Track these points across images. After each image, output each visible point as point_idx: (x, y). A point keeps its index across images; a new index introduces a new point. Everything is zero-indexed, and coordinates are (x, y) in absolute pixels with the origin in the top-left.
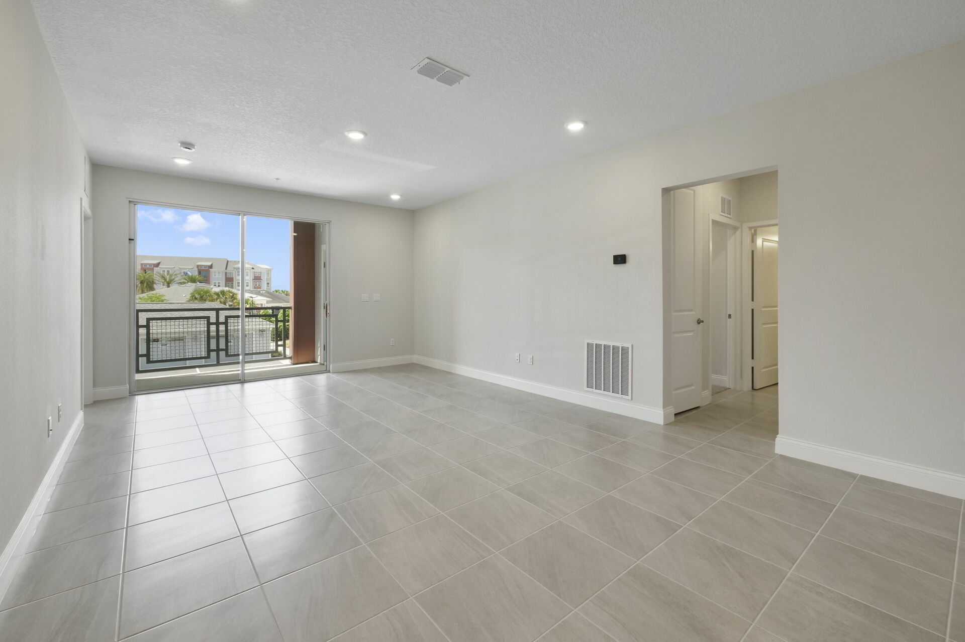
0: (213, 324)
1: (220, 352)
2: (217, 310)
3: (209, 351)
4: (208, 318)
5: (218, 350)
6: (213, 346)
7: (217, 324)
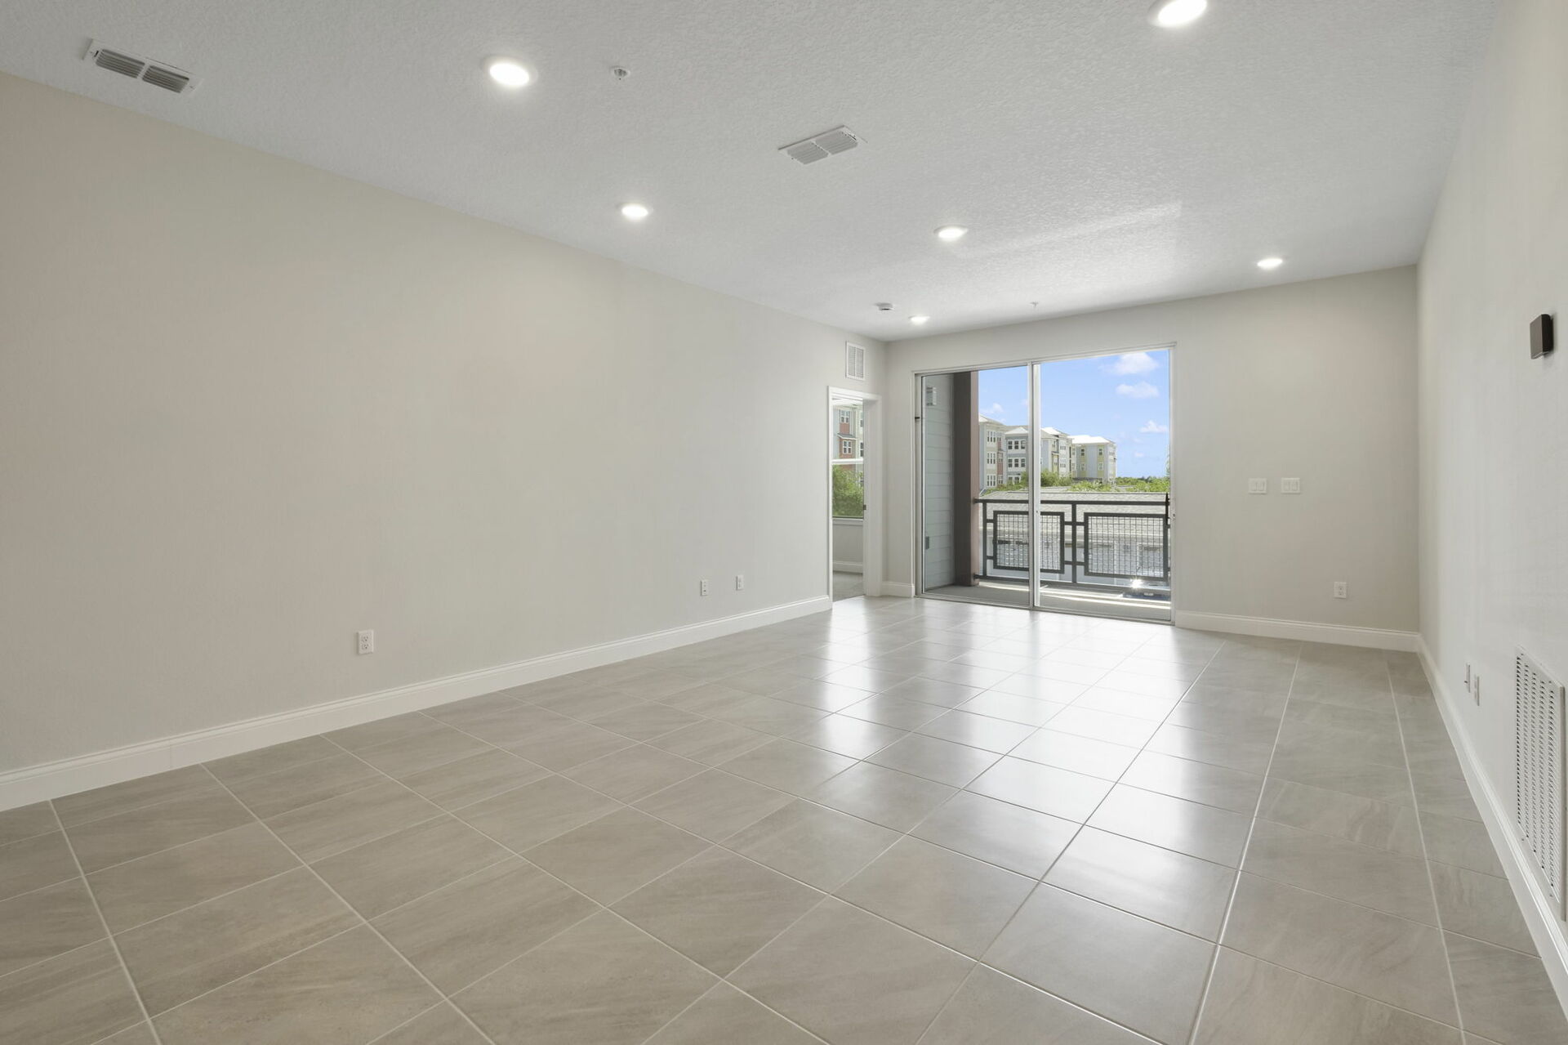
0: (1068, 523)
1: (1078, 567)
2: (1074, 504)
3: (1063, 562)
4: (1062, 515)
5: (1074, 563)
6: (1068, 557)
7: (1074, 524)
